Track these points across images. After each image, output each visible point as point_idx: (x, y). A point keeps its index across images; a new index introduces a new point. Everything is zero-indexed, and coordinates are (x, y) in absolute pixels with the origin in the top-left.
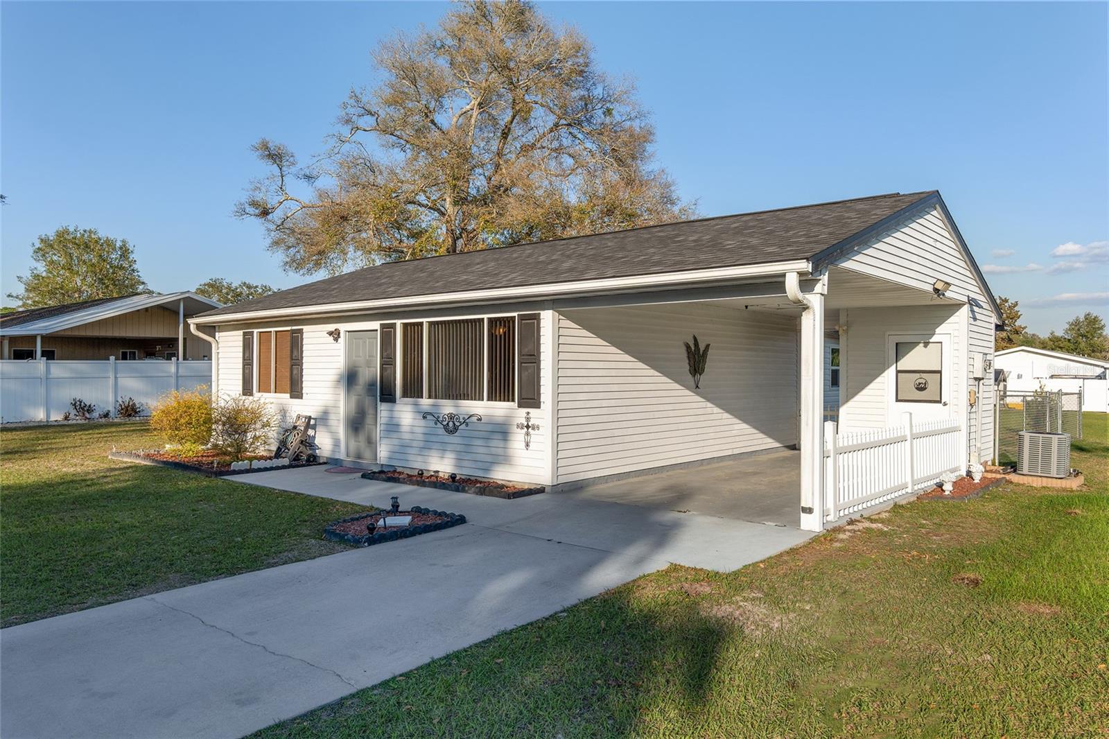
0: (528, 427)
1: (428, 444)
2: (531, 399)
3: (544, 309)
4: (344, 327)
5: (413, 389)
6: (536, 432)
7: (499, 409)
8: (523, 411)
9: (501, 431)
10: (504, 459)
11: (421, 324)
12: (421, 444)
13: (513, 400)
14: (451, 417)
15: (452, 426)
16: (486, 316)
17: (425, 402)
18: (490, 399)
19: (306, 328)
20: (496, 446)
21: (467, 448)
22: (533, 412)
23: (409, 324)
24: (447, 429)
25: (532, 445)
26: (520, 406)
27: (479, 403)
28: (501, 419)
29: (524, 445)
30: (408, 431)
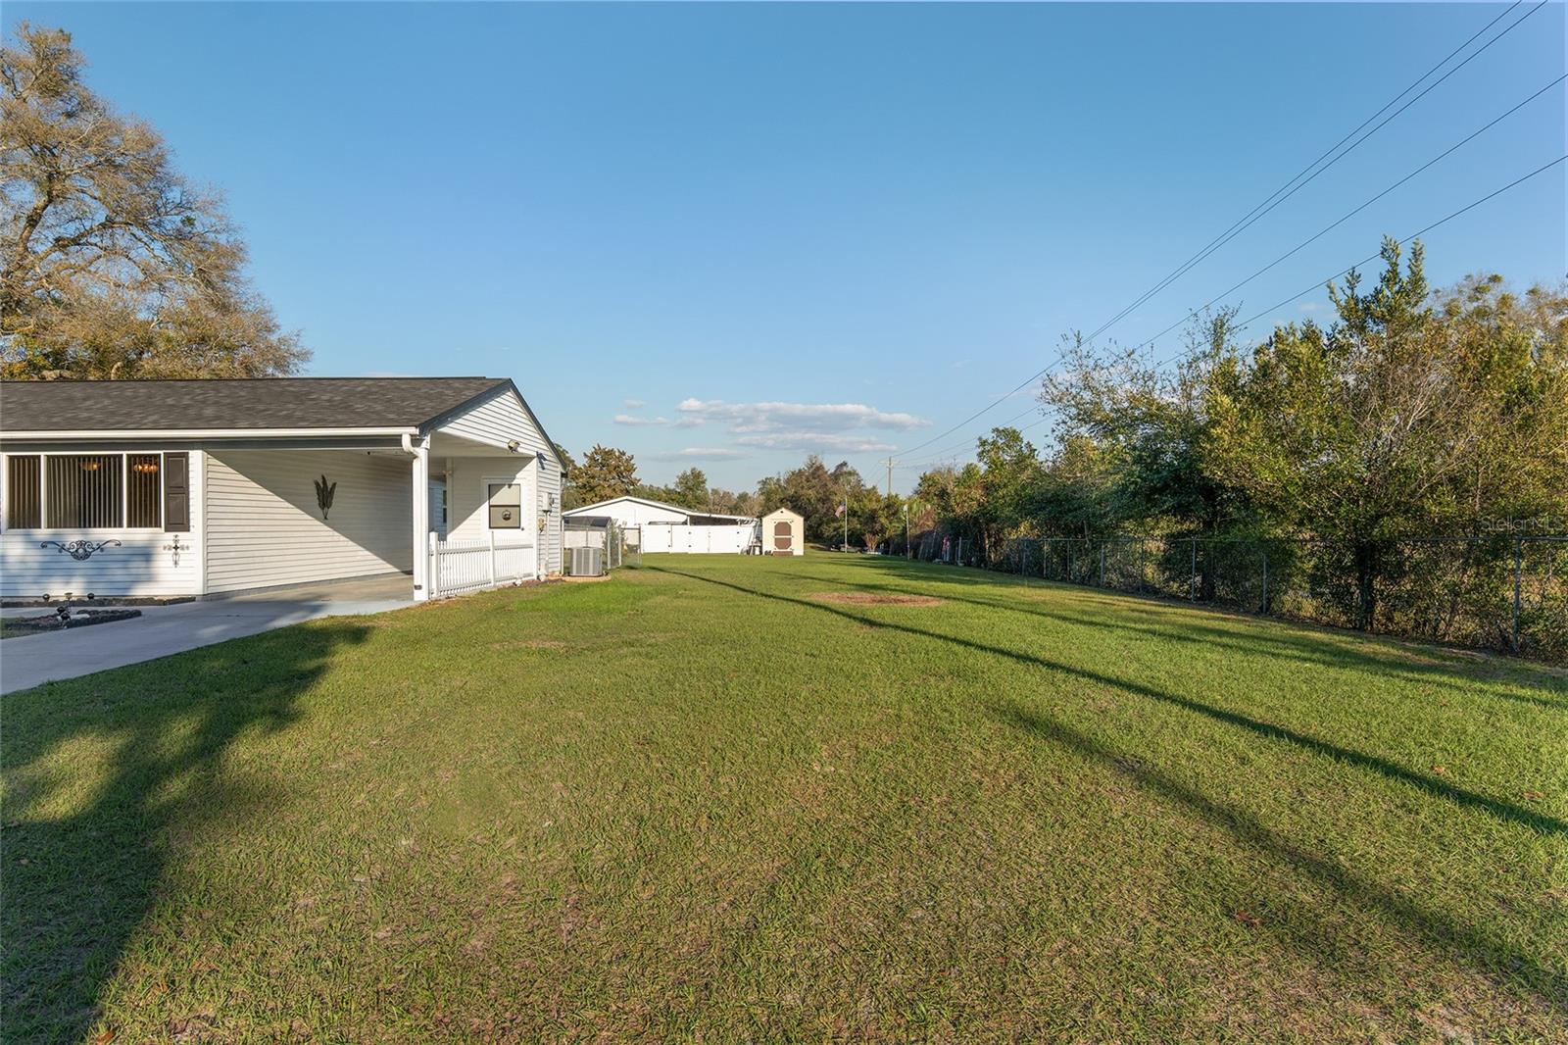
0: (176, 548)
1: (46, 572)
2: (179, 522)
3: (193, 449)
5: (24, 520)
6: (186, 551)
7: (140, 535)
8: (171, 535)
9: (146, 554)
10: (149, 578)
11: (39, 457)
12: (39, 572)
13: (160, 526)
14: (81, 544)
15: (83, 552)
16: (124, 453)
17: (43, 532)
18: (129, 526)
20: (137, 566)
21: (101, 571)
22: (181, 535)
23: (18, 457)
24: (76, 556)
25: (180, 563)
26: (167, 530)
27: (117, 530)
28: (141, 544)
29: (172, 564)
30: (18, 566)
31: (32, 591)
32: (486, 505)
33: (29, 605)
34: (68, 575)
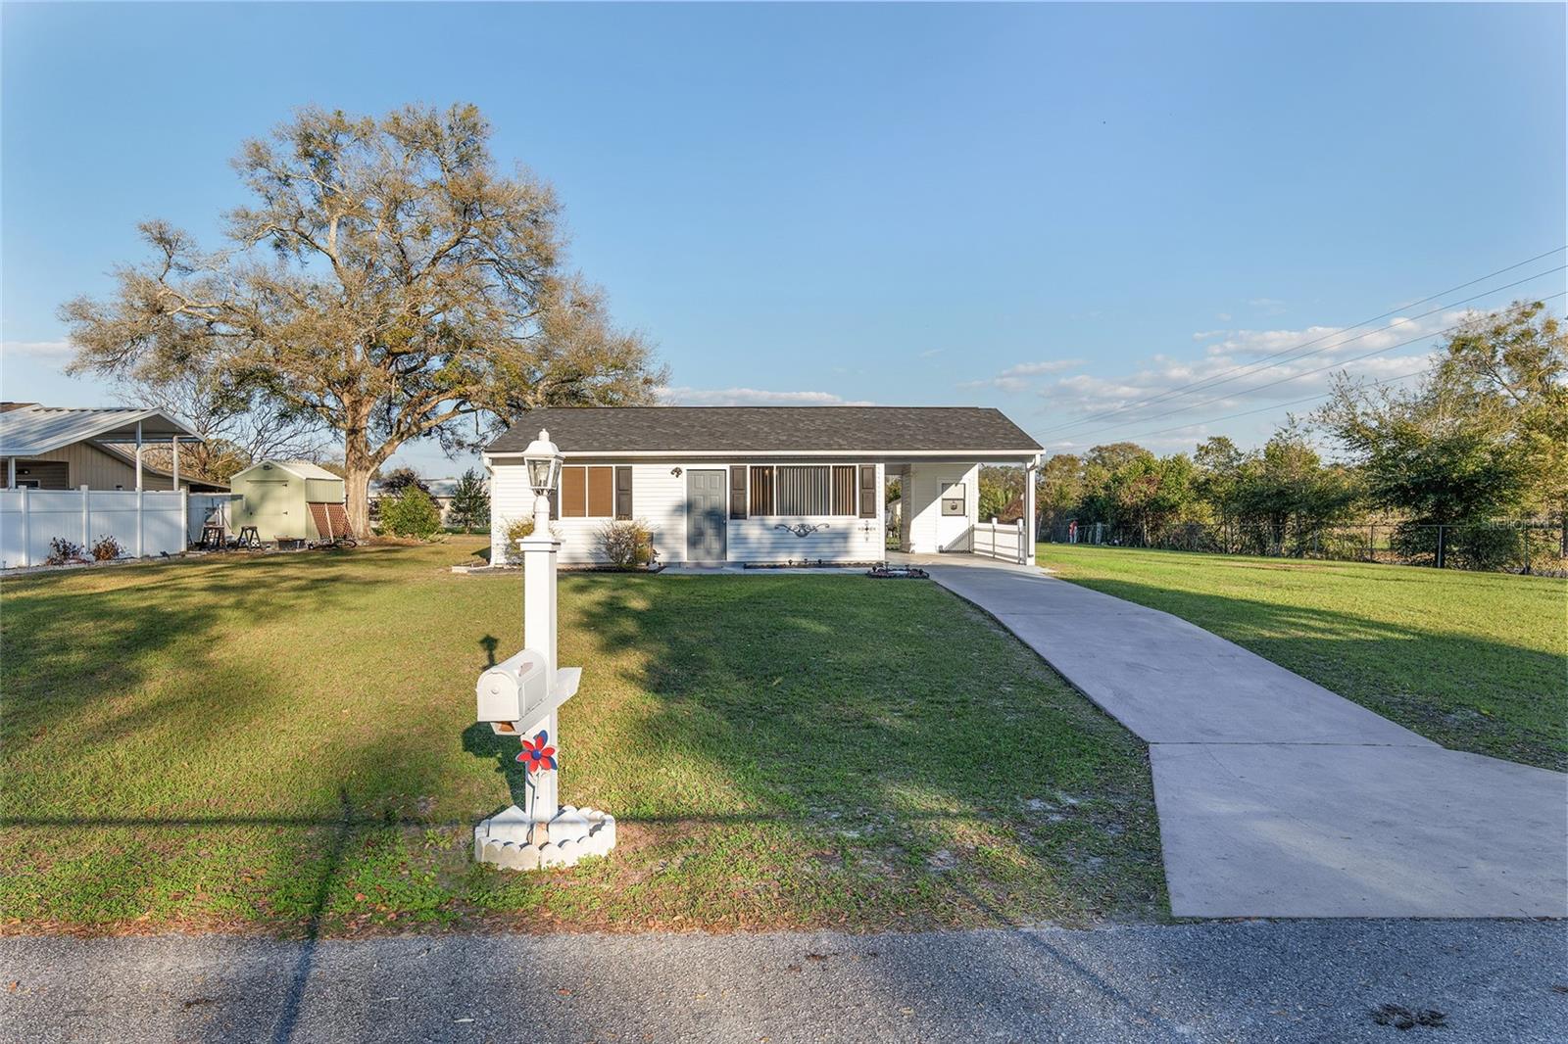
0: (867, 529)
1: (776, 547)
2: (869, 512)
3: (879, 462)
4: (684, 467)
5: (763, 508)
6: (873, 531)
7: (838, 522)
8: (864, 520)
9: (844, 536)
10: (847, 552)
11: (772, 467)
12: (770, 546)
13: (854, 514)
14: (801, 526)
15: (804, 532)
16: (831, 465)
17: (774, 520)
18: (834, 514)
19: (634, 466)
20: (838, 545)
21: (814, 545)
22: (870, 520)
23: (756, 467)
24: (799, 535)
25: (869, 540)
26: (861, 517)
27: (828, 517)
28: (844, 526)
29: (864, 540)
30: (756, 541)
31: (766, 560)
32: (939, 500)
33: (763, 567)
34: (791, 549)
